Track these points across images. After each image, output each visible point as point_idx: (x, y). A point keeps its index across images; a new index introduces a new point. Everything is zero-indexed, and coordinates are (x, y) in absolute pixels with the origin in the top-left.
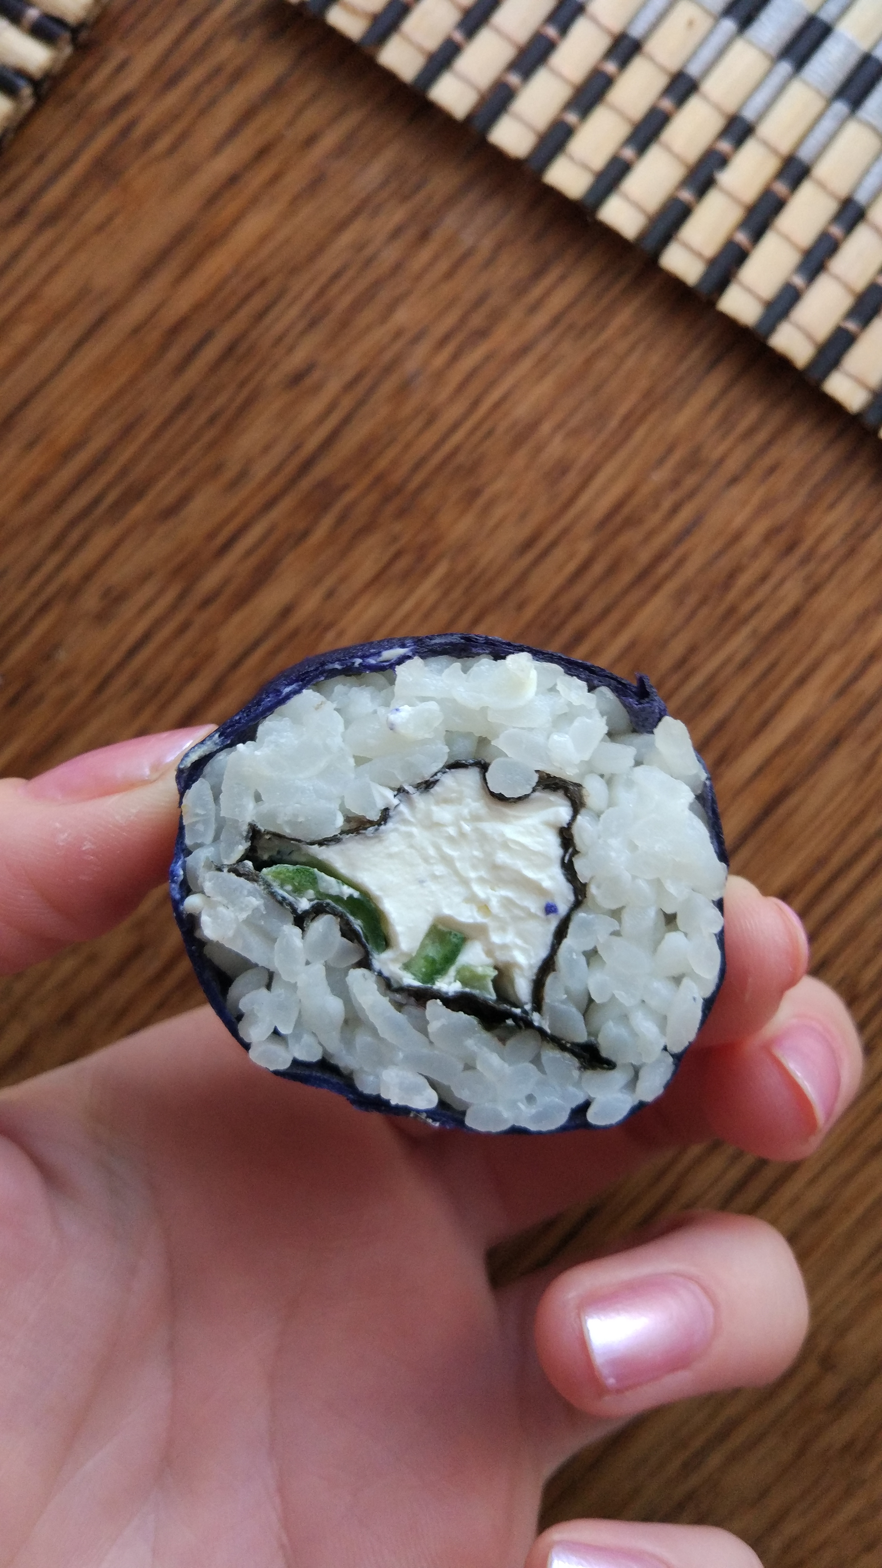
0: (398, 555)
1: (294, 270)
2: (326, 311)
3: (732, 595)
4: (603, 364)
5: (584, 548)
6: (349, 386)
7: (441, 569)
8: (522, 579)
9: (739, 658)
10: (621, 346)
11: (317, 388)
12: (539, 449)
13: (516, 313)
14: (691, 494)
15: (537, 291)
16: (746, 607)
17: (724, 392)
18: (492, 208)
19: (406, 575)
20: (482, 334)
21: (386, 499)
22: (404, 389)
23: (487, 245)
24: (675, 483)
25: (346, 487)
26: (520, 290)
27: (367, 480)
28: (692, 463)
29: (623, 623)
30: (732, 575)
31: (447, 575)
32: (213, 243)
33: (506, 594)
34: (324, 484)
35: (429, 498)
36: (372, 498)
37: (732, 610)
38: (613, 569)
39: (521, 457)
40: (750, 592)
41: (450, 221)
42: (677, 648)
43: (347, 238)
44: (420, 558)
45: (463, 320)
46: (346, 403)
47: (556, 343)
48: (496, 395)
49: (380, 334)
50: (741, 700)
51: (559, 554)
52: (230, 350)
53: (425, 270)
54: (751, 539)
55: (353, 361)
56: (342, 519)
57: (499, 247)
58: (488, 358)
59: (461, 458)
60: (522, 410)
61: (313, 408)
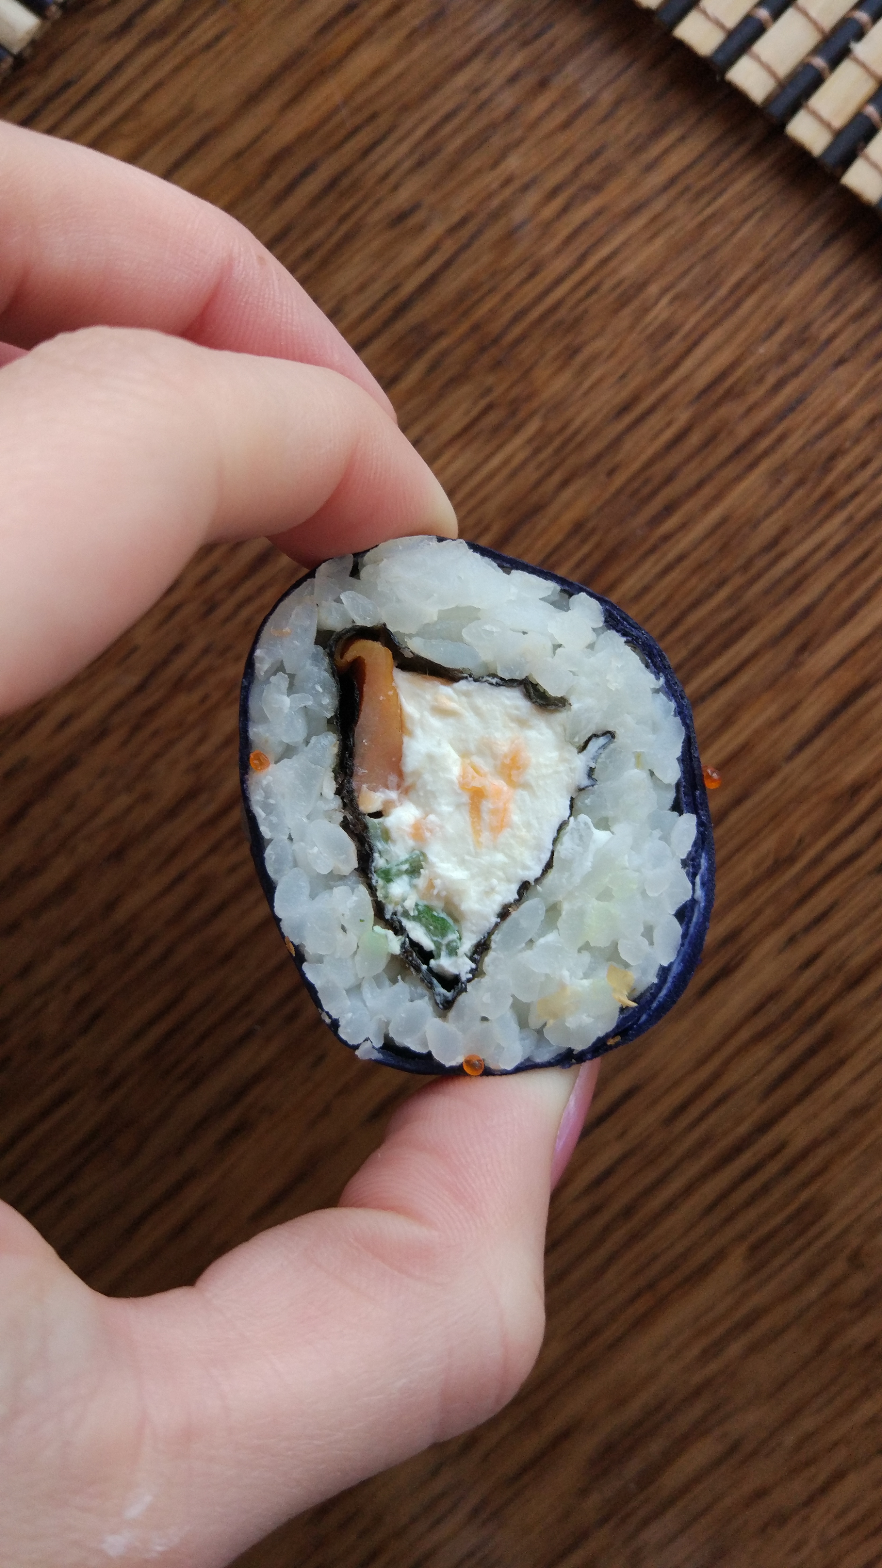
0: (489, 407)
1: (406, 108)
2: (436, 151)
3: (830, 478)
4: (715, 230)
5: (683, 417)
6: (453, 230)
7: (532, 427)
8: (616, 443)
9: (832, 544)
10: (737, 214)
11: (421, 228)
12: (646, 310)
13: (632, 171)
14: (796, 372)
15: (656, 150)
16: (844, 492)
17: (839, 270)
18: (615, 62)
19: (496, 429)
20: (596, 187)
21: (483, 349)
22: (510, 236)
23: (607, 97)
24: (782, 358)
25: (441, 334)
26: (637, 148)
27: (464, 327)
28: (800, 339)
29: (717, 497)
30: (833, 457)
31: (539, 432)
32: (323, 73)
33: (599, 457)
34: (419, 329)
35: (526, 351)
36: (468, 347)
37: (829, 493)
38: (710, 441)
39: (626, 316)
40: (849, 477)
41: (572, 70)
42: (769, 528)
43: (462, 79)
44: (513, 413)
45: (576, 172)
46: (449, 247)
47: (670, 206)
48: (604, 251)
49: (491, 179)
50: (830, 587)
51: (655, 421)
52: (333, 183)
53: (540, 118)
54: (853, 424)
55: (460, 205)
56: (433, 367)
57: (618, 103)
58: (599, 213)
59: (562, 313)
60: (629, 269)
61: (415, 250)
